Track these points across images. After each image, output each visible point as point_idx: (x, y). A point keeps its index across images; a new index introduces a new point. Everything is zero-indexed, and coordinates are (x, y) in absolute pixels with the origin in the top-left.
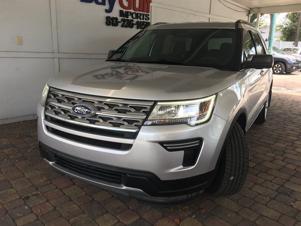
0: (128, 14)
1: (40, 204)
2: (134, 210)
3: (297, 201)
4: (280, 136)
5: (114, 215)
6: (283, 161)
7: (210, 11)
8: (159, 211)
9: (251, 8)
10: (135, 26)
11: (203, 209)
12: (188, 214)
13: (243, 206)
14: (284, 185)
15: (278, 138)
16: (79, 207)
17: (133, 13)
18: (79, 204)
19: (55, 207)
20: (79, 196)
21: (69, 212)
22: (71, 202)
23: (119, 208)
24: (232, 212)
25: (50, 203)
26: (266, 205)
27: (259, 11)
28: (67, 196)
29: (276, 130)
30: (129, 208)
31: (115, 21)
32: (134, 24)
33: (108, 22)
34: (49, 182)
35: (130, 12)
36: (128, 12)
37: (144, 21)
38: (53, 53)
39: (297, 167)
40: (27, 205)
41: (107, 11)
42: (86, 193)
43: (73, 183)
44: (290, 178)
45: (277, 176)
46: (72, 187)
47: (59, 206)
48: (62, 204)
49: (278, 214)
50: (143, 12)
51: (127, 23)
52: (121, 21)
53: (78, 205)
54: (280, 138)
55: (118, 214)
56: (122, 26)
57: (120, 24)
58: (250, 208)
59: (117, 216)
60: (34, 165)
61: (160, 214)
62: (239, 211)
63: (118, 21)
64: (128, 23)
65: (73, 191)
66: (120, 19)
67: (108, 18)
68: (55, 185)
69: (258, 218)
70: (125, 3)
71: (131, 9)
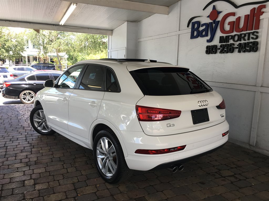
32: (235, 48)
35: (232, 36)
37: (248, 41)
41: (208, 41)
51: (226, 48)
56: (221, 52)
63: (218, 48)
70: (227, 28)
71: (233, 32)
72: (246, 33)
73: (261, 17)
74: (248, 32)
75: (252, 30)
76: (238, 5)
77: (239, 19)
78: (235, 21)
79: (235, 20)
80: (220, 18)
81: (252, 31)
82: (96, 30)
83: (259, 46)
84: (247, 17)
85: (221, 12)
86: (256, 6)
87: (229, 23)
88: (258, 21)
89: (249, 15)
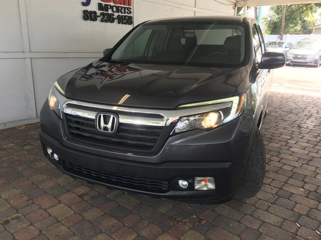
0: (107, 7)
1: (22, 229)
2: (130, 228)
3: (298, 204)
4: (273, 135)
5: (108, 234)
6: (279, 162)
7: (195, 4)
8: (158, 227)
9: (237, 1)
10: (116, 21)
11: (203, 220)
12: (189, 227)
13: (244, 213)
14: (282, 188)
15: (271, 138)
16: (69, 228)
17: (113, 6)
18: (68, 225)
19: (41, 231)
20: (67, 216)
21: (57, 236)
22: (59, 223)
23: (113, 226)
24: (234, 221)
25: (35, 227)
26: (267, 211)
27: (246, 4)
28: (54, 217)
29: (269, 129)
30: (124, 226)
31: (93, 15)
32: (115, 19)
33: (86, 17)
34: (30, 202)
35: (110, 6)
36: (107, 5)
37: (125, 15)
38: (24, 52)
39: (294, 168)
40: (7, 231)
41: (84, 4)
42: (75, 212)
43: (59, 202)
44: (288, 180)
45: (275, 179)
46: (58, 206)
47: (45, 229)
48: (48, 227)
49: (280, 220)
50: (124, 5)
51: (107, 17)
52: (100, 15)
53: (67, 227)
54: (273, 138)
55: (113, 233)
56: (102, 21)
57: (99, 19)
58: (251, 215)
59: (112, 236)
60: (10, 183)
61: (159, 229)
62: (241, 219)
63: (97, 15)
64: (109, 17)
65: (59, 211)
66: (99, 12)
67: (85, 12)
68: (38, 205)
69: (261, 226)
71: (111, 2)
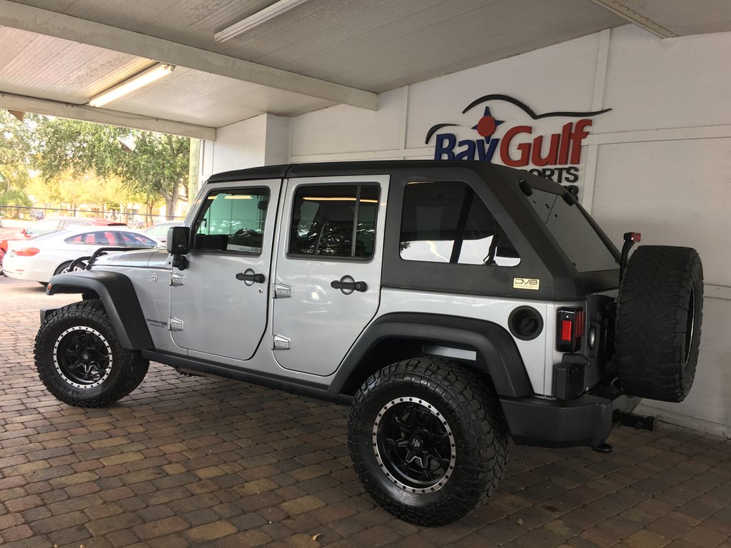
70: (516, 154)
71: (527, 164)
72: (555, 169)
73: (584, 142)
74: (558, 166)
75: (566, 164)
76: (538, 114)
77: (539, 140)
78: (530, 144)
79: (531, 141)
80: (500, 134)
81: (567, 166)
82: (177, 124)
83: (579, 195)
84: (555, 138)
85: (503, 122)
86: (575, 120)
87: (521, 146)
88: (578, 149)
89: (559, 135)
